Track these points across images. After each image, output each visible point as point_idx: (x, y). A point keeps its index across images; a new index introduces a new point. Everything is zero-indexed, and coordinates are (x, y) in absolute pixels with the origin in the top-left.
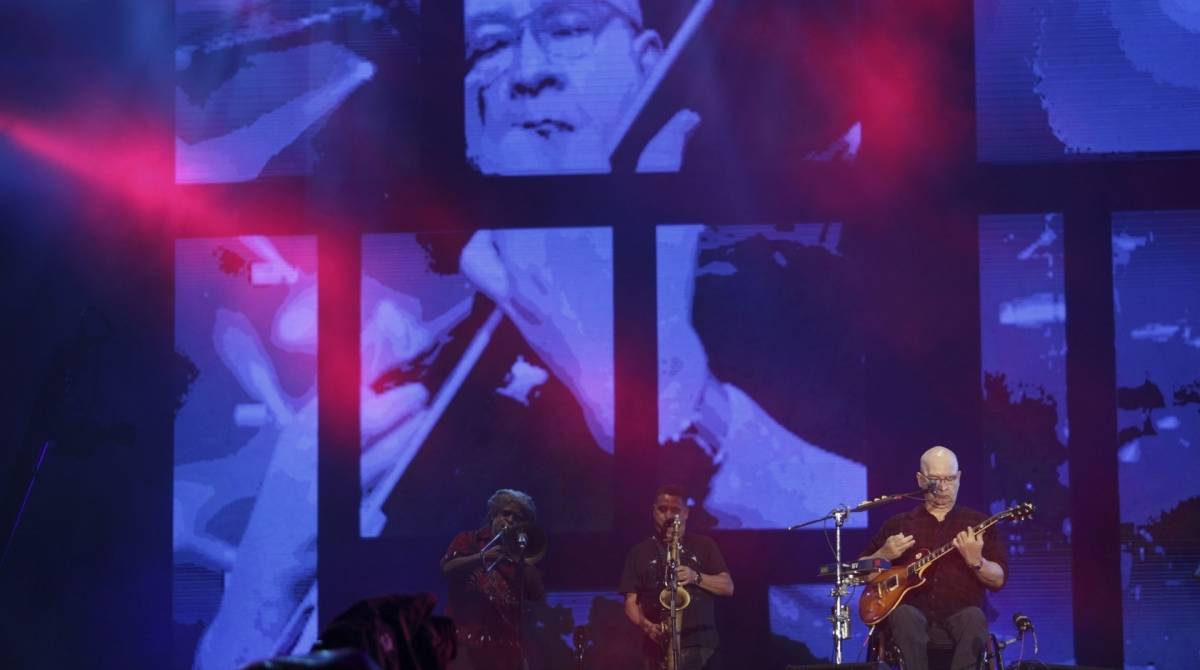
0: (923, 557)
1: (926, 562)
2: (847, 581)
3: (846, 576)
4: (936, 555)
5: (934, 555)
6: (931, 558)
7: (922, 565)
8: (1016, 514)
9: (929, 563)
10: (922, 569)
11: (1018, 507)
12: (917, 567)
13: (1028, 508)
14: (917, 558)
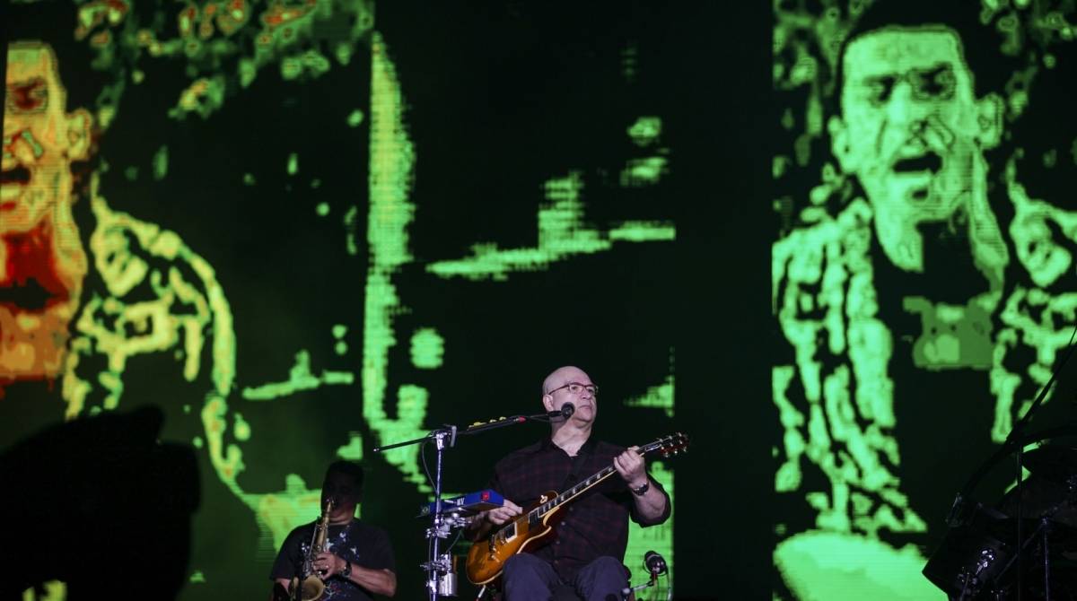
0: (548, 500)
1: (553, 506)
2: (450, 521)
3: (449, 515)
5: (562, 498)
6: (559, 502)
7: (547, 510)
8: (667, 447)
9: (557, 508)
10: (548, 515)
11: (671, 438)
12: (541, 513)
13: (682, 439)
14: (542, 502)
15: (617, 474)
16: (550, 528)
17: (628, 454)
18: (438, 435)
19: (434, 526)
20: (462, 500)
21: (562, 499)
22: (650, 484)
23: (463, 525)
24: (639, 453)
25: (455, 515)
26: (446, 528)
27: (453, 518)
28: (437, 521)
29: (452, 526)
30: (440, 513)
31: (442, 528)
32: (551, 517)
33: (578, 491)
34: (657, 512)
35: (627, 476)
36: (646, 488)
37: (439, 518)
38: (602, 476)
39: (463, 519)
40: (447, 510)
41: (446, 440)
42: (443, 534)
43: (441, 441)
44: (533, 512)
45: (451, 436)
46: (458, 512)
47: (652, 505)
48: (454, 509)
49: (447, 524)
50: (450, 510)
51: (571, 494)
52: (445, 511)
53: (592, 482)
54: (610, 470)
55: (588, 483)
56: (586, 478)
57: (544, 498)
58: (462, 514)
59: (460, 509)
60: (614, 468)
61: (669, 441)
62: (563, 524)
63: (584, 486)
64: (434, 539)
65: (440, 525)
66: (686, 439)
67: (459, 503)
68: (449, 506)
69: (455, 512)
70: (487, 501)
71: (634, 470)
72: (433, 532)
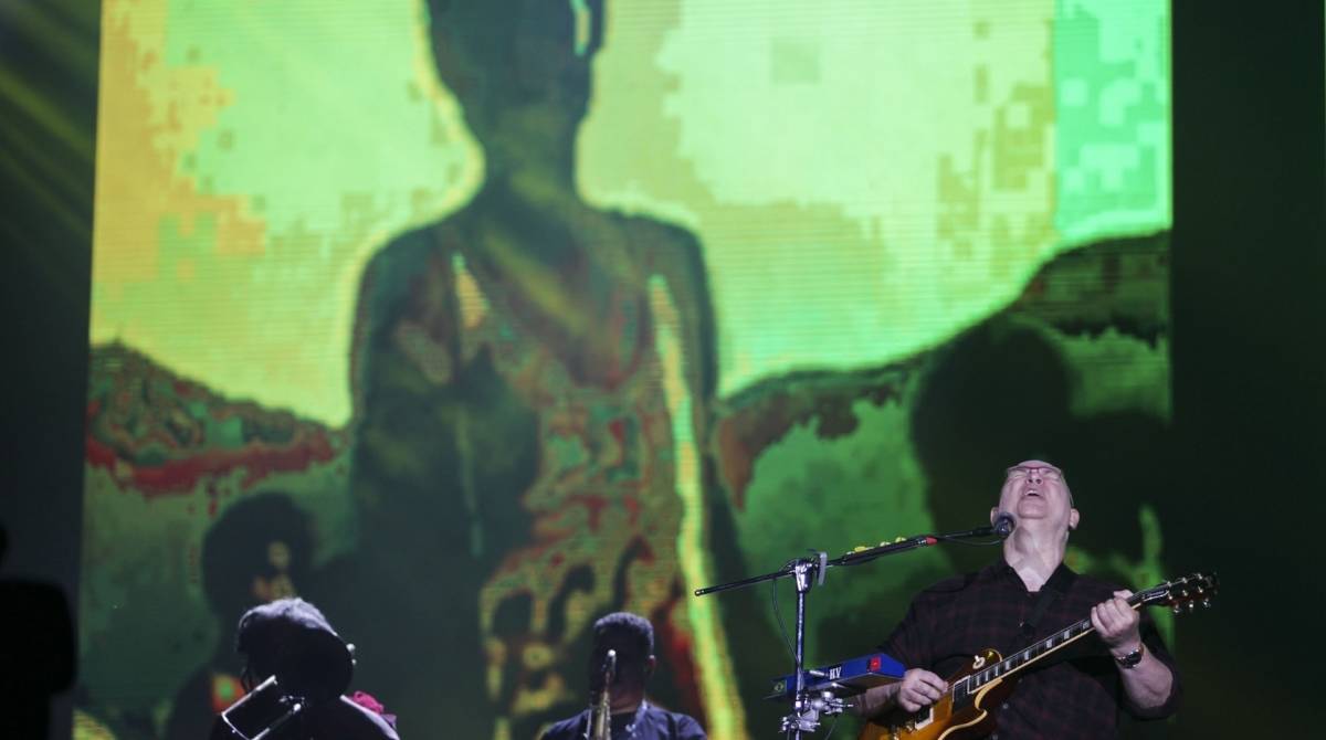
0: (986, 665)
1: (992, 677)
2: (818, 704)
3: (817, 695)
4: (1013, 666)
5: (1008, 665)
6: (1002, 671)
7: (983, 682)
8: (1178, 596)
9: (998, 680)
10: (983, 691)
11: (1184, 580)
12: (973, 686)
13: (1203, 584)
14: (975, 667)
15: (1095, 634)
16: (985, 714)
17: (1115, 603)
18: (797, 568)
19: (794, 711)
20: (838, 670)
21: (1007, 667)
22: (1146, 650)
23: (840, 710)
24: (1131, 602)
25: (827, 695)
26: (813, 715)
27: (824, 700)
28: (798, 704)
29: (822, 712)
30: (802, 692)
31: (807, 716)
32: (986, 694)
33: (1033, 655)
34: (1155, 698)
35: (1109, 638)
36: (1136, 658)
37: (802, 700)
38: (1072, 635)
39: (840, 701)
40: (813, 688)
41: (810, 574)
42: (808, 724)
43: (803, 577)
44: (959, 682)
45: (818, 569)
46: (831, 689)
47: (1147, 687)
48: (826, 685)
49: (814, 708)
50: (819, 687)
51: (1021, 661)
52: (810, 689)
53: (1056, 643)
54: (1086, 625)
55: (1049, 644)
56: (1047, 634)
57: (979, 661)
58: (837, 693)
59: (835, 685)
60: (1092, 625)
61: (1182, 586)
62: (1005, 707)
63: (1043, 649)
64: (793, 733)
65: (803, 710)
66: (1210, 585)
67: (832, 676)
68: (817, 680)
69: (828, 690)
70: (876, 672)
71: (1122, 631)
72: (792, 721)
